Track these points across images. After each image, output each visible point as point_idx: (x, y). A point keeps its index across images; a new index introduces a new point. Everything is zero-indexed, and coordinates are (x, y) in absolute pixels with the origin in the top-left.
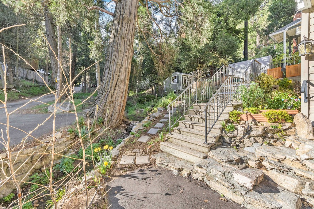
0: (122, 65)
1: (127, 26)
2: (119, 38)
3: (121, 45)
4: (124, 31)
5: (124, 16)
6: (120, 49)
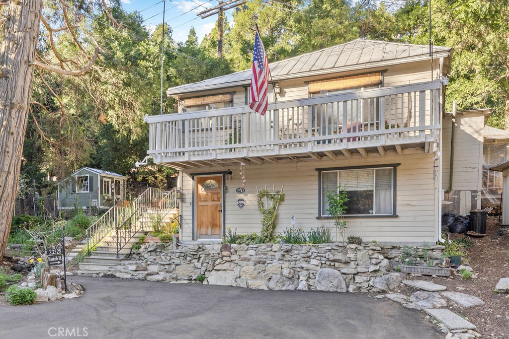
0: (9, 173)
1: (18, 116)
2: (6, 133)
3: (9, 144)
4: (13, 123)
5: (13, 102)
6: (7, 150)
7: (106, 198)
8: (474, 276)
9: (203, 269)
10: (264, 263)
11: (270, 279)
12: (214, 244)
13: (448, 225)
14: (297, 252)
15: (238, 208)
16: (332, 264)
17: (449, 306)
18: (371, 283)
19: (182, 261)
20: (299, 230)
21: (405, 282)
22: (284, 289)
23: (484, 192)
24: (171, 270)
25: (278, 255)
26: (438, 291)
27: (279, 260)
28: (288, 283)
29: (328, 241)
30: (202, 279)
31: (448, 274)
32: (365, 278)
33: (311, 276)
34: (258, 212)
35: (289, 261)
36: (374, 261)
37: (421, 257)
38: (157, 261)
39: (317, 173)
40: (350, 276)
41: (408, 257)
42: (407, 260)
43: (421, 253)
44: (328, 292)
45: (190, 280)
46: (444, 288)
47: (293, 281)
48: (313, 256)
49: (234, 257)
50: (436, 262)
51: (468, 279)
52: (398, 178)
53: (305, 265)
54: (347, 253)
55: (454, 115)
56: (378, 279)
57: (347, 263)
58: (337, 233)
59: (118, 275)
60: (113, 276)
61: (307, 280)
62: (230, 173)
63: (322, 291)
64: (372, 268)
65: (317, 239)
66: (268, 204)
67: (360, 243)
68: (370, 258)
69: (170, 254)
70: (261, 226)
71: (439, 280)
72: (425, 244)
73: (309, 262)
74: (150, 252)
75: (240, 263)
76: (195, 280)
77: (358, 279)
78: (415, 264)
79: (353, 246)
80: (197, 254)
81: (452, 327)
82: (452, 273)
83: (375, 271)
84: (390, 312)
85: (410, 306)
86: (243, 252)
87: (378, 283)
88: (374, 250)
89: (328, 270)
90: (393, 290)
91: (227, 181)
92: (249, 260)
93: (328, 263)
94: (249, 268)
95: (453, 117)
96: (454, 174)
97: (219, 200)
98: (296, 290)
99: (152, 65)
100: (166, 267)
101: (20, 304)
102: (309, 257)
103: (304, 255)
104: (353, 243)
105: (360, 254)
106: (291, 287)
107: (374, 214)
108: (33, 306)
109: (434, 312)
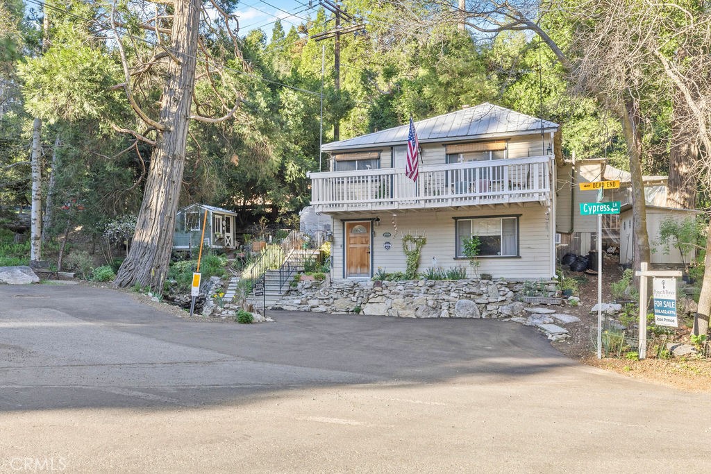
2: (169, 181)
3: (171, 192)
7: (218, 236)
8: (579, 304)
9: (359, 302)
10: (411, 296)
11: (417, 309)
12: (367, 282)
13: (570, 264)
14: (439, 287)
15: (385, 250)
16: (468, 296)
17: (555, 322)
18: (499, 310)
19: (339, 296)
20: (440, 268)
21: (526, 309)
22: (429, 317)
23: (608, 232)
24: (330, 303)
25: (423, 289)
26: (549, 313)
27: (424, 293)
28: (433, 312)
29: (464, 277)
30: (358, 310)
31: (560, 302)
32: (495, 307)
33: (451, 306)
34: (403, 254)
35: (433, 294)
36: (501, 293)
37: (539, 290)
38: (316, 296)
39: (454, 221)
40: (483, 305)
41: (529, 290)
42: (528, 292)
43: (539, 287)
44: (466, 318)
45: (348, 311)
46: (554, 311)
47: (437, 310)
48: (452, 290)
49: (385, 292)
50: (550, 294)
51: (575, 306)
52: (520, 226)
53: (446, 297)
54: (480, 287)
55: (574, 163)
56: (505, 307)
57: (480, 295)
58: (472, 271)
59: (285, 307)
60: (281, 309)
61: (448, 309)
62: (378, 220)
63: (461, 318)
64: (501, 299)
65: (455, 276)
66: (412, 247)
67: (490, 279)
68: (499, 291)
69: (328, 290)
70: (406, 265)
71: (553, 306)
72: (542, 280)
73: (449, 295)
74: (307, 289)
75: (391, 296)
76: (353, 311)
77: (489, 307)
78: (535, 296)
79: (485, 281)
80: (352, 289)
81: (552, 332)
82: (563, 303)
83: (503, 301)
84: (513, 328)
85: (528, 323)
86: (394, 288)
87: (505, 310)
88: (502, 284)
89: (464, 301)
90: (516, 315)
91: (374, 227)
92: (398, 294)
93: (465, 295)
94: (399, 300)
95: (573, 165)
96: (575, 217)
97: (367, 243)
98: (439, 317)
99: (291, 113)
100: (325, 301)
101: (245, 323)
102: (449, 291)
103: (445, 289)
104: (485, 279)
105: (490, 287)
106: (435, 315)
107: (502, 255)
108: (250, 325)
109: (544, 326)
